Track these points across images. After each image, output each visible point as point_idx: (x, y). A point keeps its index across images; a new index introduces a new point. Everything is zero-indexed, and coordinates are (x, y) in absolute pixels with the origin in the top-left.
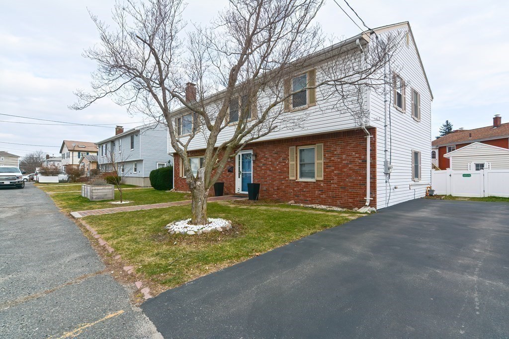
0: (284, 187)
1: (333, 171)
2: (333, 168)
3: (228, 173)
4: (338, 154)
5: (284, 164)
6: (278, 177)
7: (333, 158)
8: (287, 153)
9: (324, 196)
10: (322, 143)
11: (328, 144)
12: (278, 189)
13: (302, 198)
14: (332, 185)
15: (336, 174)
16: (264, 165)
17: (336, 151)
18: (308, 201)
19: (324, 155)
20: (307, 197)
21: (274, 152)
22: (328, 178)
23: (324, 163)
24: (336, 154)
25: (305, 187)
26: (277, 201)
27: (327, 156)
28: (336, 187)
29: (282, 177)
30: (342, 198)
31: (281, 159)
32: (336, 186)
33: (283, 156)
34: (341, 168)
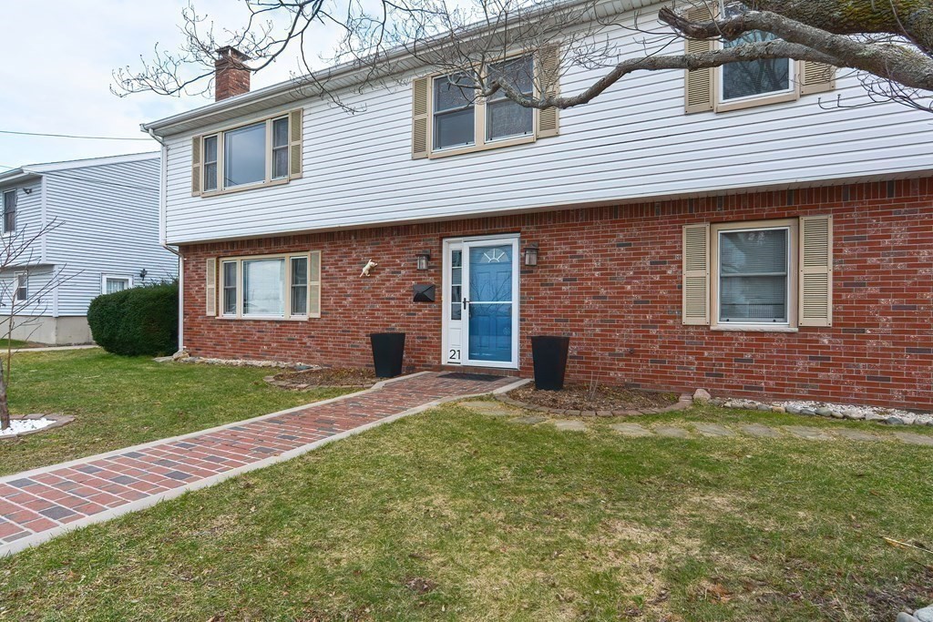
0: (656, 347)
1: (874, 299)
2: (874, 290)
3: (412, 306)
4: (895, 248)
5: (657, 278)
6: (630, 317)
7: (872, 261)
8: (669, 243)
9: (833, 375)
10: (827, 212)
11: (855, 215)
12: (632, 354)
13: (736, 379)
14: (872, 343)
15: (887, 307)
16: (569, 279)
17: (889, 237)
18: (761, 389)
19: (834, 251)
20: (762, 378)
21: (614, 241)
22: (850, 320)
23: (835, 273)
24: (888, 248)
25: (748, 347)
26: (625, 392)
27: (846, 251)
28: (883, 349)
29: (649, 317)
30: (914, 381)
31: (646, 263)
32: (885, 344)
33: (655, 252)
34: (908, 290)
